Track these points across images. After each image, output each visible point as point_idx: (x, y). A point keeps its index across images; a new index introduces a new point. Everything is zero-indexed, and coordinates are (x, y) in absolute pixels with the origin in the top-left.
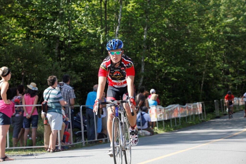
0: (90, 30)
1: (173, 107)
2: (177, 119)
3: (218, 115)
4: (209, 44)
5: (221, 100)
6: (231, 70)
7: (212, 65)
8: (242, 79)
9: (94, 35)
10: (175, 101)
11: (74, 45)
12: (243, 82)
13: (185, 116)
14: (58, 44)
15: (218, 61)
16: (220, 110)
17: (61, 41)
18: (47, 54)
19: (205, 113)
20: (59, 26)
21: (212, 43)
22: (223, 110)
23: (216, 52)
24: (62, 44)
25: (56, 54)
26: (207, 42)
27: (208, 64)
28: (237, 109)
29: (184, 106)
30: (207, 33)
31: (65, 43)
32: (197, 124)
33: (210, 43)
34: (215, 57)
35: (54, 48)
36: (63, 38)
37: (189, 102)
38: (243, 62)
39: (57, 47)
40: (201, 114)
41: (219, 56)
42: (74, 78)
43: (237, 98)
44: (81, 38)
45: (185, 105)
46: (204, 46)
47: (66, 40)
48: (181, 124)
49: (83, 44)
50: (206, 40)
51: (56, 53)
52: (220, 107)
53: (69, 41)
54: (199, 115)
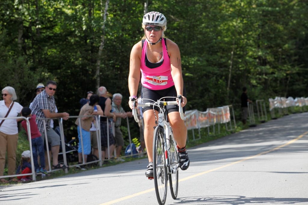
0: (66, 9)
1: (188, 113)
2: (196, 130)
3: (254, 123)
4: (236, 22)
5: (257, 101)
6: (270, 58)
7: (242, 53)
8: (286, 70)
9: (74, 17)
10: (191, 106)
11: (44, 31)
12: (287, 74)
13: (207, 126)
14: (21, 31)
15: (251, 46)
16: (255, 115)
17: (25, 27)
18: (6, 46)
19: (234, 120)
20: (22, 6)
21: (242, 21)
22: (261, 115)
23: (247, 33)
24: (27, 31)
25: (20, 46)
26: (234, 20)
27: (237, 51)
28: (280, 113)
29: (205, 112)
30: (234, 7)
31: (31, 29)
32: (223, 136)
33: (239, 21)
34: (246, 40)
35: (17, 38)
36: (28, 22)
37: (211, 107)
38: (286, 46)
39: (20, 36)
40: (228, 123)
41: (252, 39)
42: (47, 78)
43: (279, 98)
44: (54, 21)
45: (205, 110)
46: (229, 25)
47: (33, 25)
48: (201, 137)
49: (57, 30)
50: (232, 16)
51: (19, 44)
52: (255, 111)
53: (37, 27)
54: (226, 124)
